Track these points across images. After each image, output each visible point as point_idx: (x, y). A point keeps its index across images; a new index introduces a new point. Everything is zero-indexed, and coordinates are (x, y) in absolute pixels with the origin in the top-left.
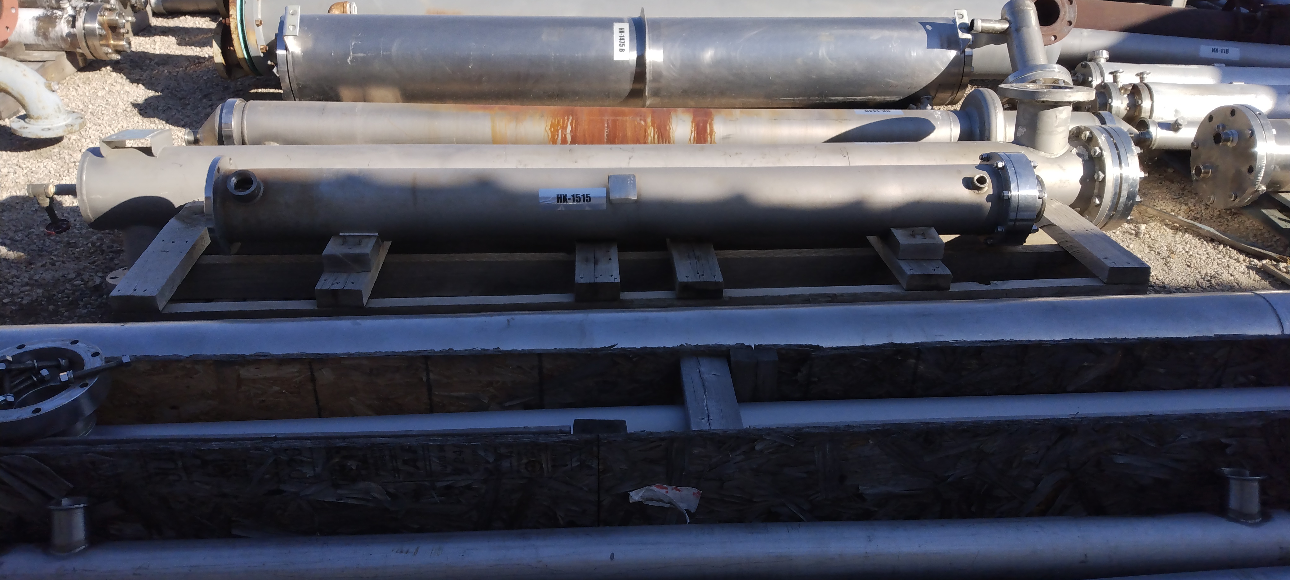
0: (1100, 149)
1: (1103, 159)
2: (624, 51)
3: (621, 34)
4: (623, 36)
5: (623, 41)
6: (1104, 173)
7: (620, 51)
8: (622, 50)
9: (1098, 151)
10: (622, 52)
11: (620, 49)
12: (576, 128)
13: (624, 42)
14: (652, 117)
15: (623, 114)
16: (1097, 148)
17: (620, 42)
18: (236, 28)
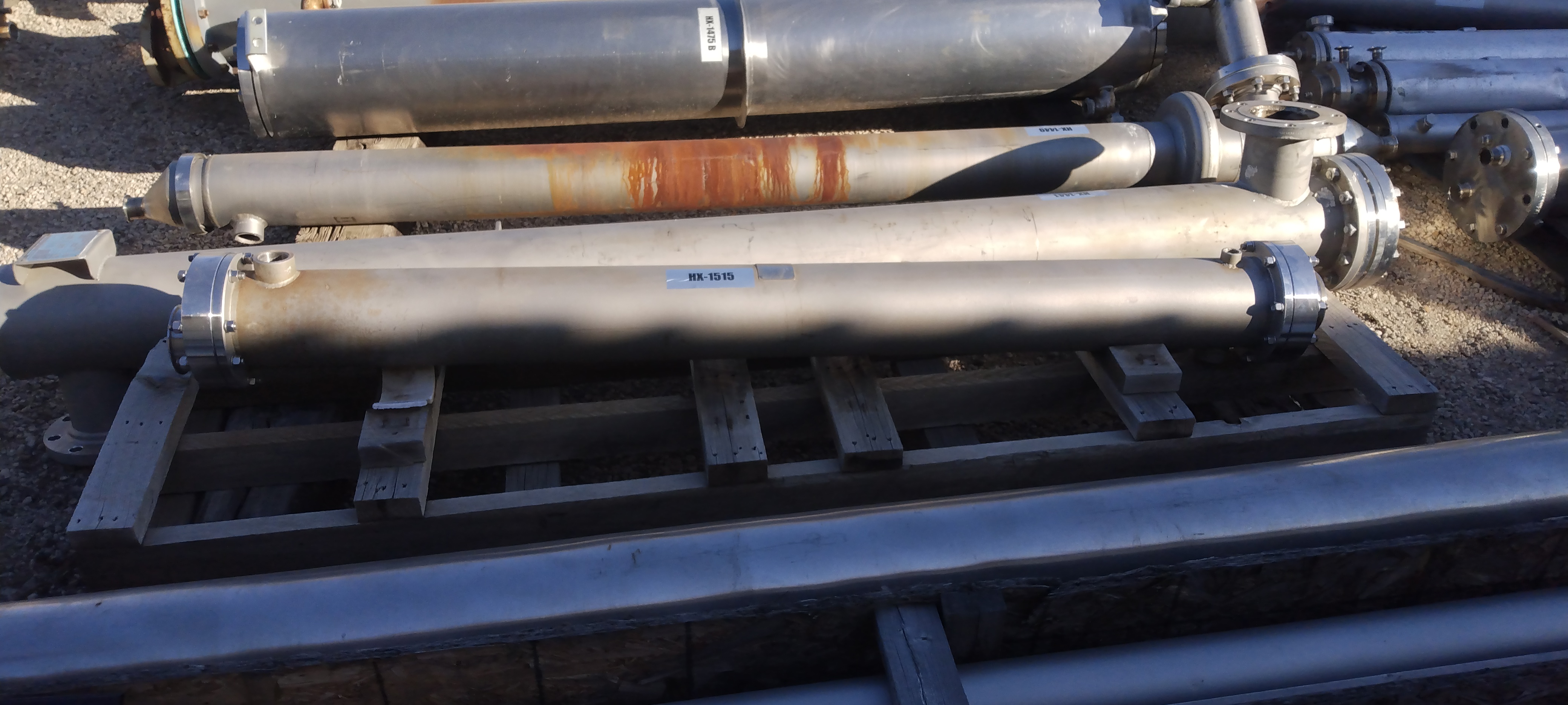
0: (1352, 194)
1: (1354, 207)
2: (714, 49)
3: (710, 25)
4: (712, 28)
5: (712, 35)
6: (1356, 226)
7: (710, 49)
8: (712, 48)
9: (1349, 197)
10: (712, 50)
11: (709, 47)
12: (664, 174)
13: (714, 37)
14: (764, 153)
15: (724, 151)
16: (1347, 193)
17: (709, 36)
18: (172, 22)
